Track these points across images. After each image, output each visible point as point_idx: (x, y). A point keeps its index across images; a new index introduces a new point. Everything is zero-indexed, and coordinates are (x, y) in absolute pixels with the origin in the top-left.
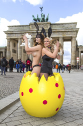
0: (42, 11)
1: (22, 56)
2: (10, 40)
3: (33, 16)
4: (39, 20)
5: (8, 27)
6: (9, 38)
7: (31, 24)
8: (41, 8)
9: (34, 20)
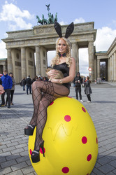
0: (48, 9)
2: (11, 50)
3: (38, 17)
5: (8, 33)
6: (9, 47)
7: (35, 28)
8: (48, 6)
9: (39, 22)
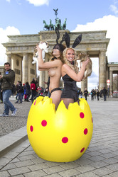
0: (56, 14)
1: (29, 78)
3: (44, 22)
4: (52, 27)
5: (10, 37)
6: (10, 53)
7: (41, 33)
8: (56, 11)
9: (46, 27)
